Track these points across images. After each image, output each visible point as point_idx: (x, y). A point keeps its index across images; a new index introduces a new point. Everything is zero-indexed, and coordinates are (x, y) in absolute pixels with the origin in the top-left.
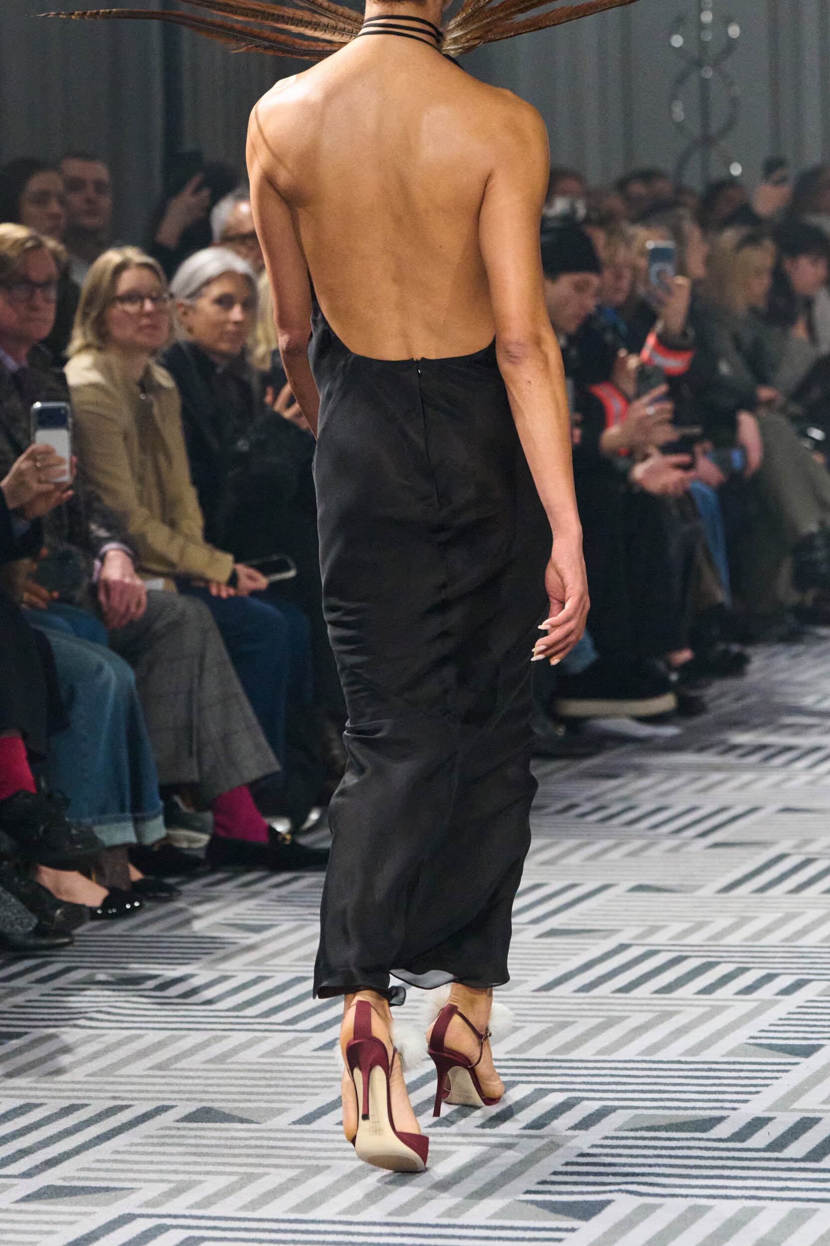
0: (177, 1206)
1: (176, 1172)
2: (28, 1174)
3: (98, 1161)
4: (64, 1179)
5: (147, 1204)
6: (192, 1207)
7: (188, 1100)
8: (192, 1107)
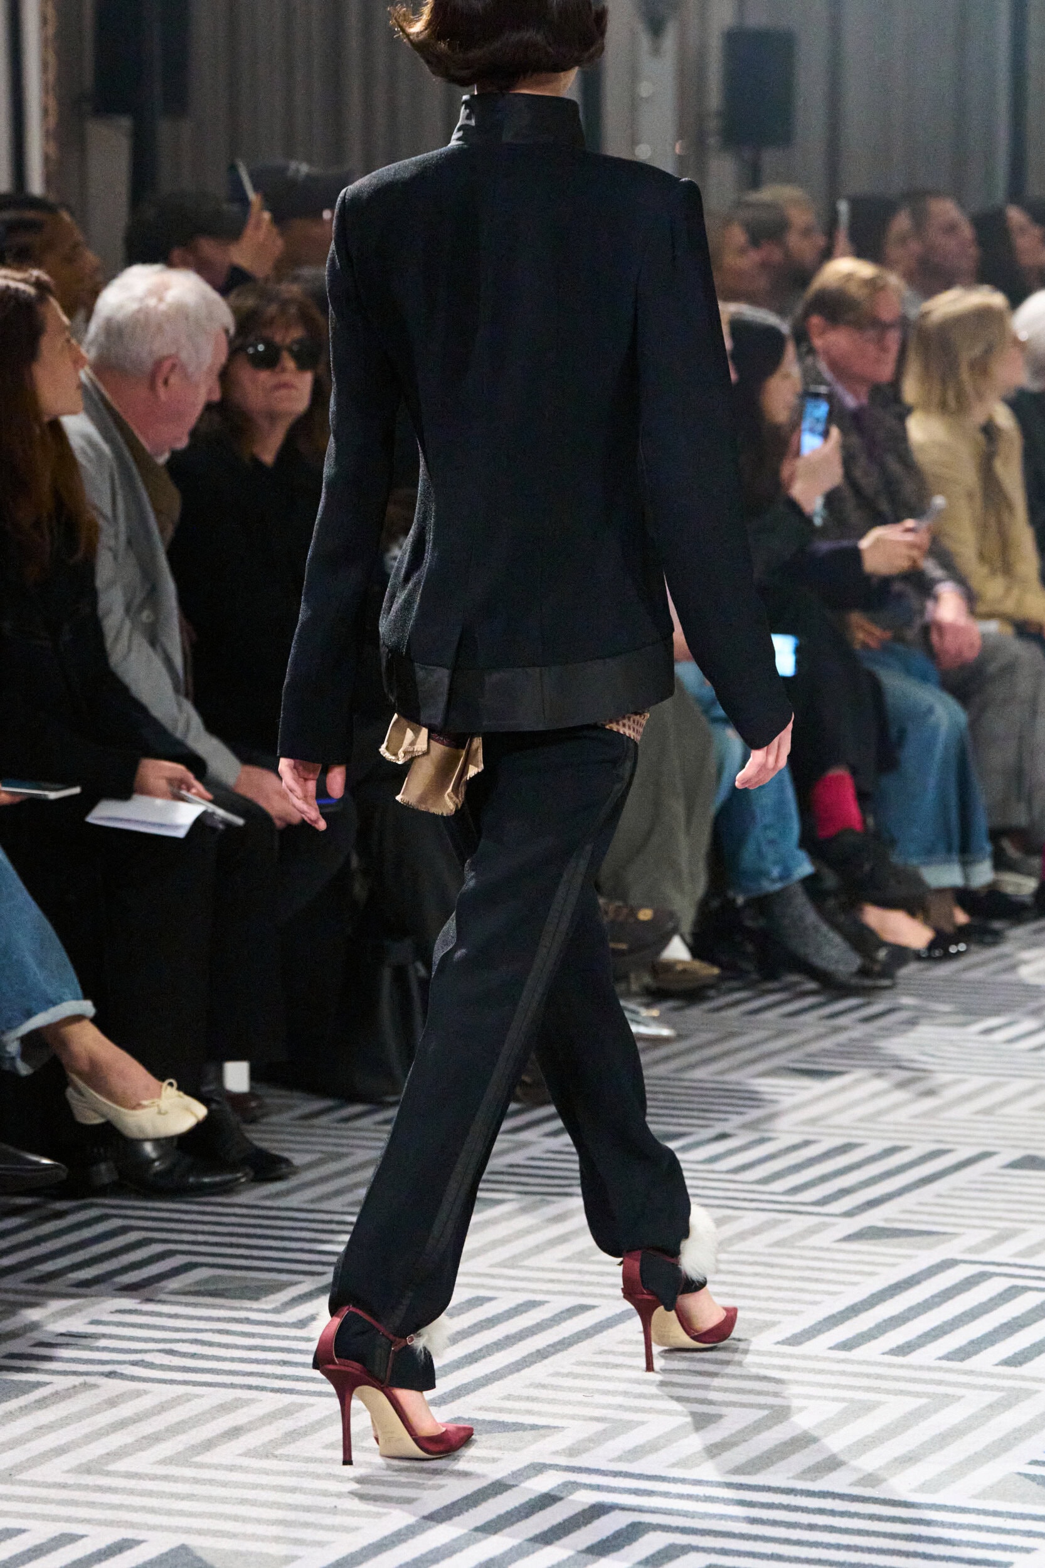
0: (1002, 1253)
1: (999, 1219)
2: (849, 1214)
3: (921, 1204)
4: (886, 1220)
5: (971, 1250)
6: (1016, 1255)
7: (1013, 1146)
8: (1017, 1154)
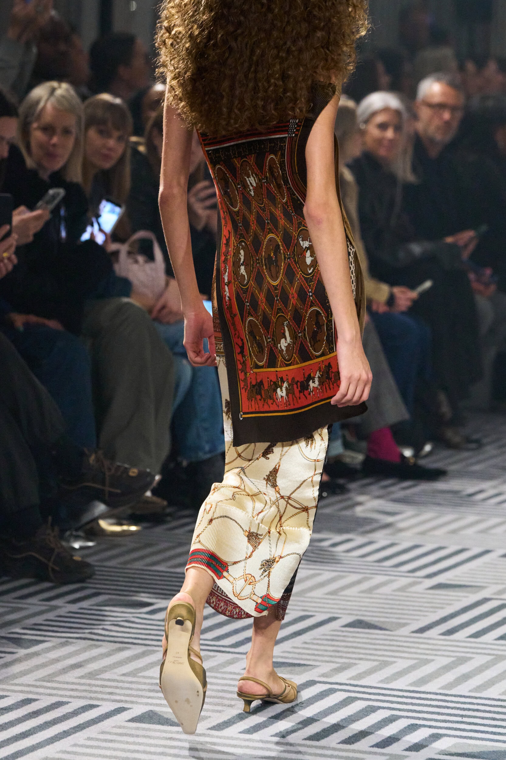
0: (342, 677)
1: (341, 657)
3: (294, 647)
5: (323, 675)
6: (350, 679)
7: (349, 614)
8: (351, 619)
